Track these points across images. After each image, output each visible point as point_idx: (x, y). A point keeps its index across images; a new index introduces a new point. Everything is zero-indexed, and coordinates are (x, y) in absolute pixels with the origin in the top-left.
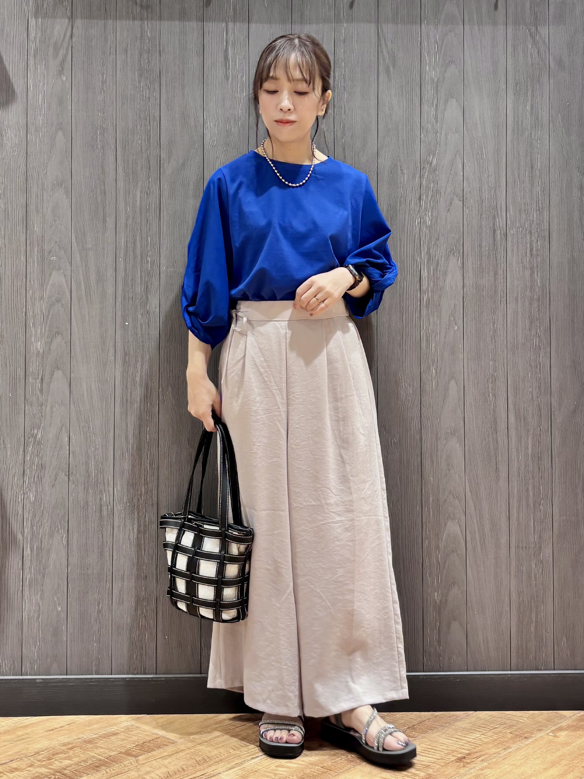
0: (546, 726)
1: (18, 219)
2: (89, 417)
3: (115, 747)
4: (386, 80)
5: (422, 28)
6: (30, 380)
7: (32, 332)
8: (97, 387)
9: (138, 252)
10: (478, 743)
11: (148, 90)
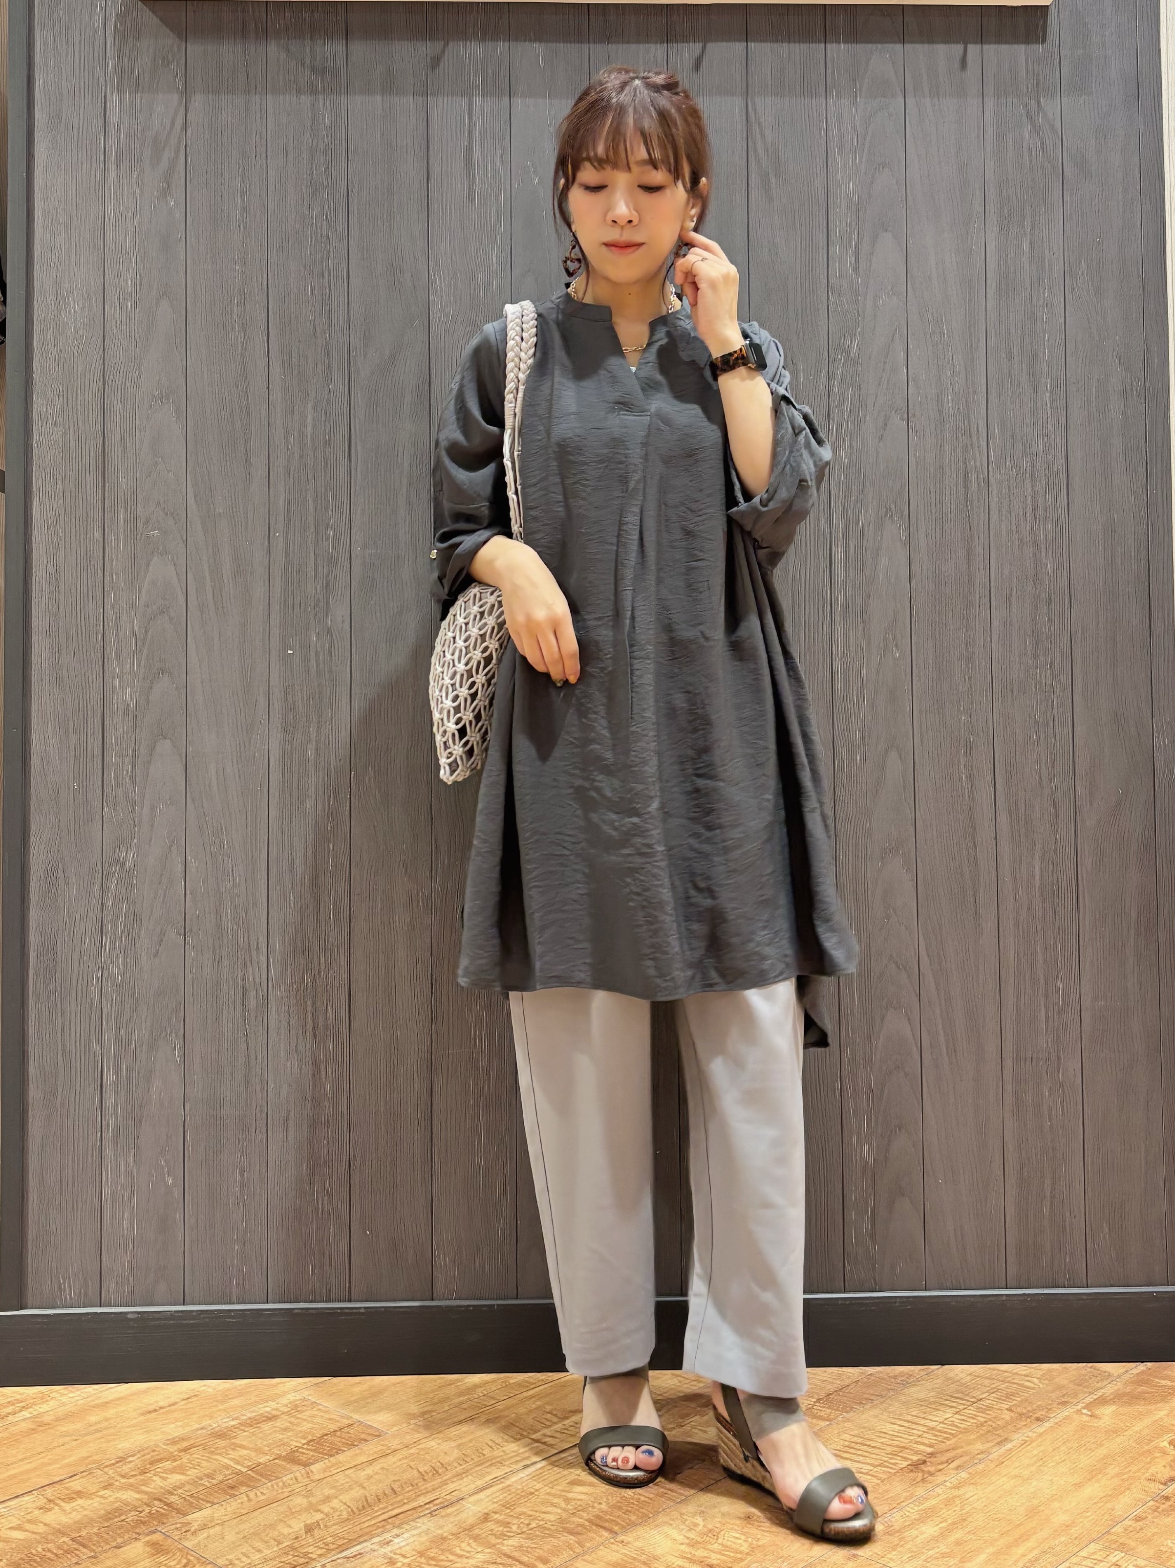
0: (1076, 1395)
1: (87, 461)
2: (221, 824)
3: (267, 1446)
4: (764, 200)
5: (828, 103)
6: (112, 758)
7: (115, 669)
8: (236, 771)
9: (311, 519)
10: (950, 1431)
11: (325, 222)
